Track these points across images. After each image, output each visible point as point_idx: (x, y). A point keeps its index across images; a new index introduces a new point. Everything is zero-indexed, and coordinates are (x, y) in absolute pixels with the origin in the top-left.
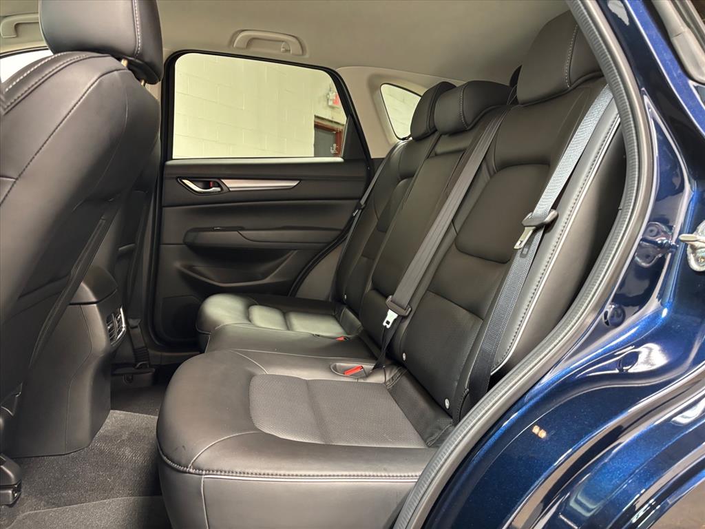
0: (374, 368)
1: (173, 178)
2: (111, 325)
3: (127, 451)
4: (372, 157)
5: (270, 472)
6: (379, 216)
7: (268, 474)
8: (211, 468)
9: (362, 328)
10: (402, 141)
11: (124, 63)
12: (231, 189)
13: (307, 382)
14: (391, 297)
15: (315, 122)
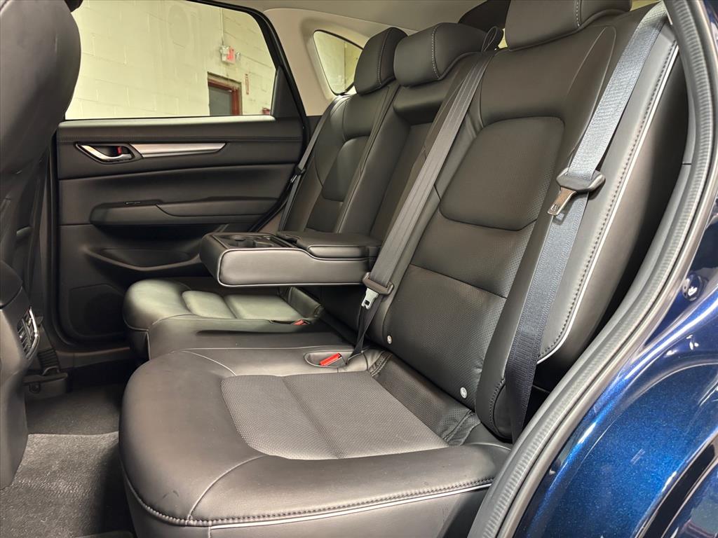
1: (69, 144)
2: (23, 333)
3: (62, 485)
4: (307, 115)
5: (296, 509)
6: (323, 182)
7: (294, 513)
8: (219, 516)
9: (321, 309)
10: (340, 97)
12: (144, 156)
13: (284, 379)
14: (368, 273)
15: (208, 79)
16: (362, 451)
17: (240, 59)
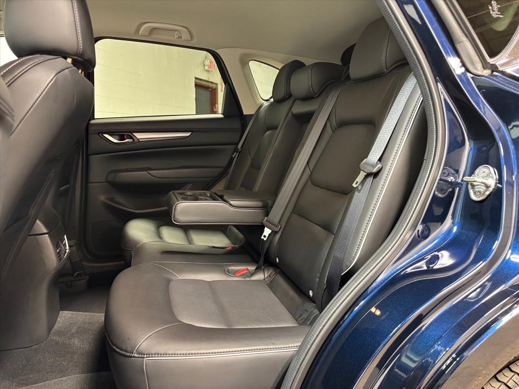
0: (256, 269)
1: (95, 133)
2: (59, 249)
3: (76, 342)
4: (245, 114)
5: (193, 352)
6: (252, 157)
7: (192, 354)
8: (151, 352)
9: (244, 240)
10: (266, 102)
11: (69, 60)
12: (140, 140)
13: (209, 283)
14: (266, 218)
15: (195, 82)
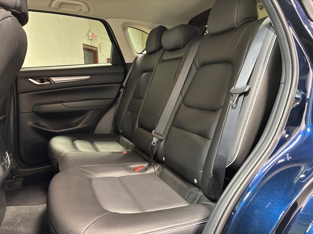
0: (148, 166)
1: (22, 78)
2: (3, 163)
3: (22, 229)
4: (126, 63)
6: (134, 91)
9: (134, 146)
10: (140, 55)
12: (56, 82)
13: (118, 178)
14: (154, 131)
15: (83, 47)
16: (153, 208)
17: (97, 38)
